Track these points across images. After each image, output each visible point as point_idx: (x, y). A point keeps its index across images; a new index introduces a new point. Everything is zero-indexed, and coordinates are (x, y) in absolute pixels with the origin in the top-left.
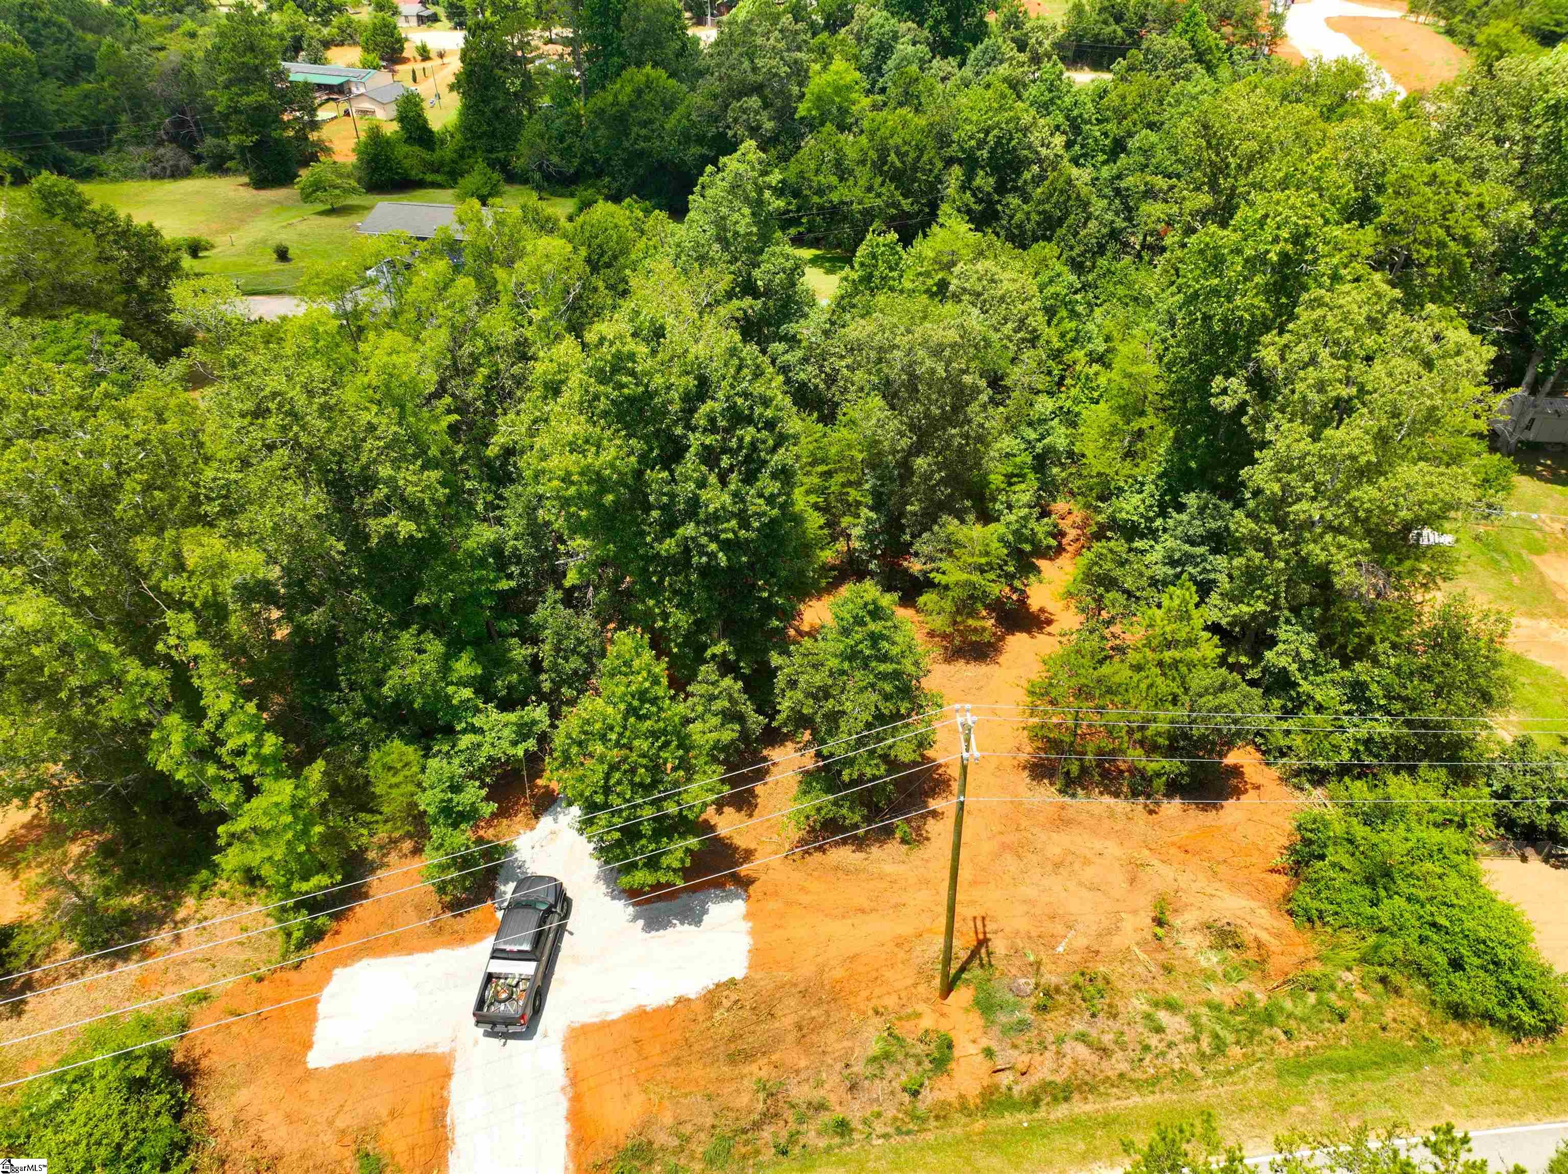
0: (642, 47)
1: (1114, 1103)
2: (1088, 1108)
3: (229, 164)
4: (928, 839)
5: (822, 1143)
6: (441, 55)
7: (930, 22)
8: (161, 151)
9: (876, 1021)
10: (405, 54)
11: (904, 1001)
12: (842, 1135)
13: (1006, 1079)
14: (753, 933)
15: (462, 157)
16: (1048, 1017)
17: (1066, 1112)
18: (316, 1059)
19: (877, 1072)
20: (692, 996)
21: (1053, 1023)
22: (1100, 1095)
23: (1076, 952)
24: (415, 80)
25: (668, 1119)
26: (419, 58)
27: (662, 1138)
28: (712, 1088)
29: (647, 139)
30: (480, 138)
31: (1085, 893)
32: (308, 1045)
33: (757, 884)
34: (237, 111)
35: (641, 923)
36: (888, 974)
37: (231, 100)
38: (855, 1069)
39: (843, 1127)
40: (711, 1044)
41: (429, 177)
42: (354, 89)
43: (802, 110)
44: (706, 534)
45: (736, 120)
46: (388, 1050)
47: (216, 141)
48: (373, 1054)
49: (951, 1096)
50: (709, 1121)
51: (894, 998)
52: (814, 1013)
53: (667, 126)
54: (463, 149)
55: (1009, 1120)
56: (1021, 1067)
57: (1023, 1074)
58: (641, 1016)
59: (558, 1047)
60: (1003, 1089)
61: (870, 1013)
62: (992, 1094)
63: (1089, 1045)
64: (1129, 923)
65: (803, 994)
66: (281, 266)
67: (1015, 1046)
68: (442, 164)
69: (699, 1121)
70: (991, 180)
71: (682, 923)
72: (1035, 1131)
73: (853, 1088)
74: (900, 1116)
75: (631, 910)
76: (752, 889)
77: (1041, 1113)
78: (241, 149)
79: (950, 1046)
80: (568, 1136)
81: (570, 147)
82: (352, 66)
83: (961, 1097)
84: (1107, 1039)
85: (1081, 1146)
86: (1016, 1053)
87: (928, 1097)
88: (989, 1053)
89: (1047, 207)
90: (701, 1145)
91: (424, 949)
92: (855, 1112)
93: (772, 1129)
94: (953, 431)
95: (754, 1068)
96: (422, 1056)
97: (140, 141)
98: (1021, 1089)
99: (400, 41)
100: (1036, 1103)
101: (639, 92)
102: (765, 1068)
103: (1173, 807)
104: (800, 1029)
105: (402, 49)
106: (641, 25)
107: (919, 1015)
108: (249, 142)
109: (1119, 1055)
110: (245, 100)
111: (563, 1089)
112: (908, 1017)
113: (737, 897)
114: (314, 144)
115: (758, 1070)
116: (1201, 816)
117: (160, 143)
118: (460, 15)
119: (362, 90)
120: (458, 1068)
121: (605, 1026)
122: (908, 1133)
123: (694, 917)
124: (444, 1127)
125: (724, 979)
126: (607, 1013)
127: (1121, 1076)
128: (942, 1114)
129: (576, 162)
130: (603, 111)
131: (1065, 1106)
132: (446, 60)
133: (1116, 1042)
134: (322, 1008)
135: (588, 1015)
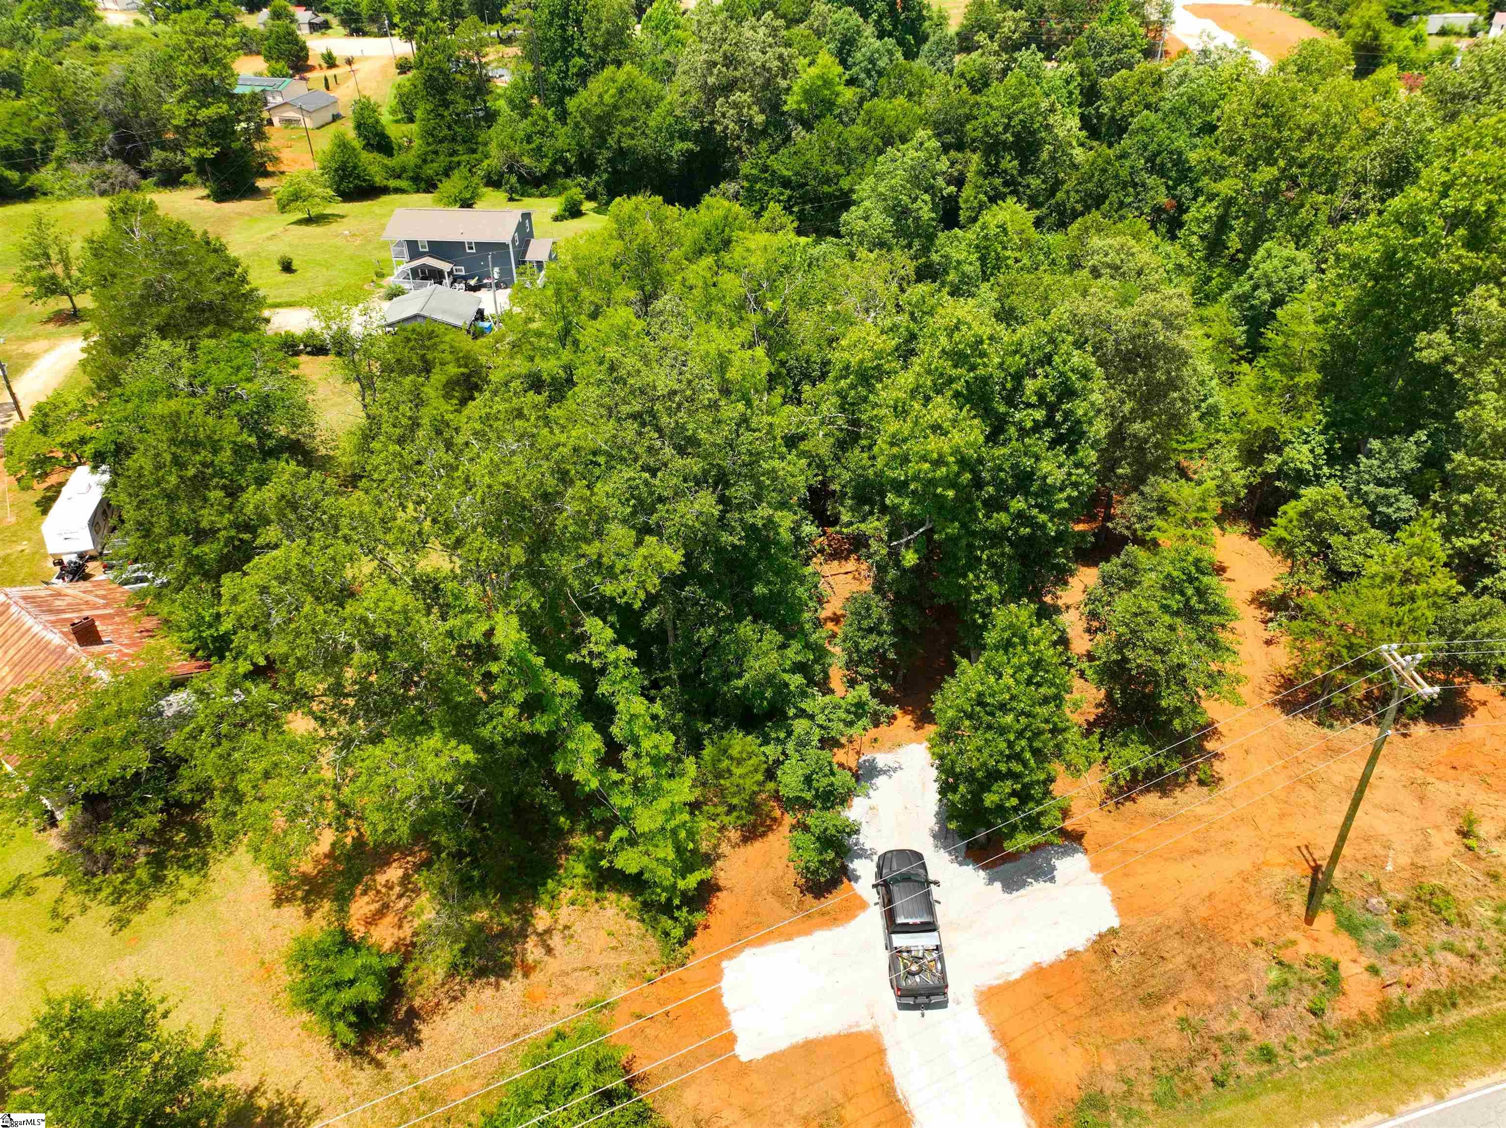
0: (605, 48)
1: (1496, 1005)
2: (1475, 1011)
3: (185, 177)
4: (1221, 779)
5: (1252, 1071)
6: (349, 62)
7: (875, 16)
8: (107, 167)
9: (1260, 952)
10: (310, 63)
11: (1275, 931)
12: (1269, 1061)
13: (1395, 992)
14: (1105, 881)
15: (425, 161)
16: (1411, 931)
17: (1458, 1018)
18: (745, 1050)
19: (1280, 999)
20: (1081, 949)
21: (1418, 935)
22: (1481, 998)
23: (1404, 869)
24: (327, 88)
25: (1110, 1066)
26: (325, 65)
27: (1112, 1087)
28: (1140, 1033)
29: (632, 137)
30: (441, 142)
31: (1384, 814)
32: (731, 1039)
33: (1086, 837)
34: (194, 124)
35: (998, 885)
36: (1249, 908)
37: (190, 113)
38: (1260, 999)
39: (1267, 1055)
40: (1119, 992)
41: (393, 183)
42: (270, 98)
43: (791, 103)
44: (1036, 506)
45: (724, 115)
46: (812, 1036)
47: (164, 154)
48: (799, 1038)
49: (1353, 1014)
50: (1148, 1064)
51: (1265, 928)
52: (1200, 951)
53: (652, 124)
54: (426, 153)
55: (1410, 1031)
56: (1406, 980)
57: (1409, 986)
58: (1039, 973)
59: (974, 1010)
60: (1396, 1002)
61: (1251, 946)
62: (1387, 1008)
63: (1459, 954)
64: (1436, 838)
65: (1181, 934)
66: (287, 277)
67: (1393, 962)
68: (404, 170)
69: (1140, 1065)
70: (1015, 163)
71: (1037, 880)
72: (1437, 1037)
73: (1264, 1017)
74: (1314, 1038)
75: (982, 873)
76: (1085, 841)
77: (1437, 1020)
78: (201, 162)
79: (1336, 967)
80: (1018, 1096)
81: (539, 148)
82: (260, 74)
83: (1361, 1013)
84: (1470, 946)
85: (1486, 1048)
86: (1397, 968)
87: (1334, 1017)
88: (1373, 970)
89: (1090, 185)
90: (1146, 1087)
91: (800, 934)
92: (1273, 1038)
93: (1204, 1064)
94: (1175, 395)
95: (1169, 1008)
96: (849, 1036)
97: (81, 157)
98: (1412, 999)
99: (304, 48)
100: (1430, 1011)
101: (621, 92)
102: (1179, 1007)
103: (1420, 729)
104: (1194, 967)
105: (307, 57)
106: (604, 26)
107: (1294, 943)
108: (210, 153)
109: (1485, 960)
110: (204, 114)
111: (995, 1050)
112: (1286, 946)
113: (1075, 851)
114: (262, 154)
115: (1171, 1010)
116: (1449, 734)
117: (103, 159)
118: (356, 21)
119: (279, 100)
120: (888, 1041)
121: (1009, 987)
122: (1326, 1053)
123: (1047, 874)
124: (898, 1101)
125: (1104, 930)
126: (1009, 974)
127: (1494, 978)
128: (1350, 1031)
129: (547, 162)
130: (589, 111)
131: (1455, 1012)
132: (354, 67)
133: (1479, 948)
134: (728, 1001)
135: (990, 978)
